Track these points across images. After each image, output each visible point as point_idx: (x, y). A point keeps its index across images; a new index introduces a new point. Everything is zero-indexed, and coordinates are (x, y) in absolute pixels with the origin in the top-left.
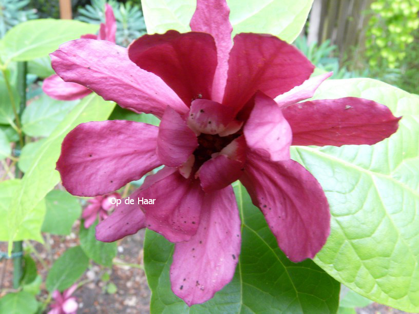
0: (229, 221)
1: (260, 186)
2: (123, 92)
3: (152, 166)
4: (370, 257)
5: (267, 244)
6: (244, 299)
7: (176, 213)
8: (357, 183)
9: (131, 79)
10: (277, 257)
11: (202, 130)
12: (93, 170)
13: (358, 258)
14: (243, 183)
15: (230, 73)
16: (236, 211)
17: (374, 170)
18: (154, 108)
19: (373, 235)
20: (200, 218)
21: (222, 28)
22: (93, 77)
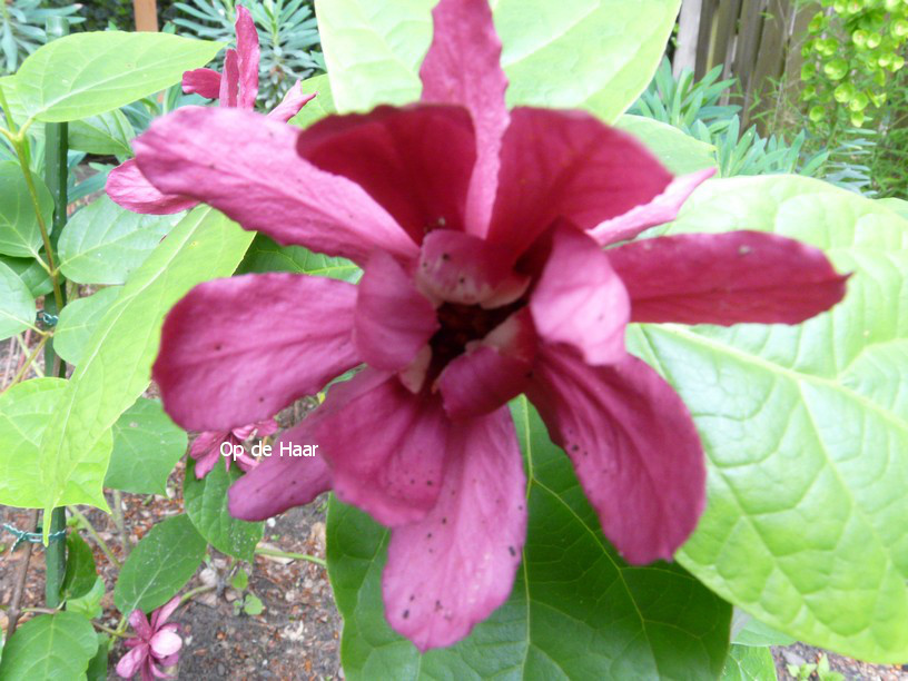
0: (502, 477)
1: (566, 408)
2: (282, 213)
3: (344, 365)
4: (791, 549)
5: (581, 521)
6: (533, 633)
7: (394, 463)
8: (766, 397)
9: (299, 187)
10: (602, 546)
11: (446, 295)
12: (224, 378)
13: (767, 553)
14: (532, 399)
15: (504, 176)
16: (516, 457)
17: (804, 370)
18: (347, 246)
19: (799, 506)
20: (444, 472)
21: (487, 82)
22: (220, 185)
